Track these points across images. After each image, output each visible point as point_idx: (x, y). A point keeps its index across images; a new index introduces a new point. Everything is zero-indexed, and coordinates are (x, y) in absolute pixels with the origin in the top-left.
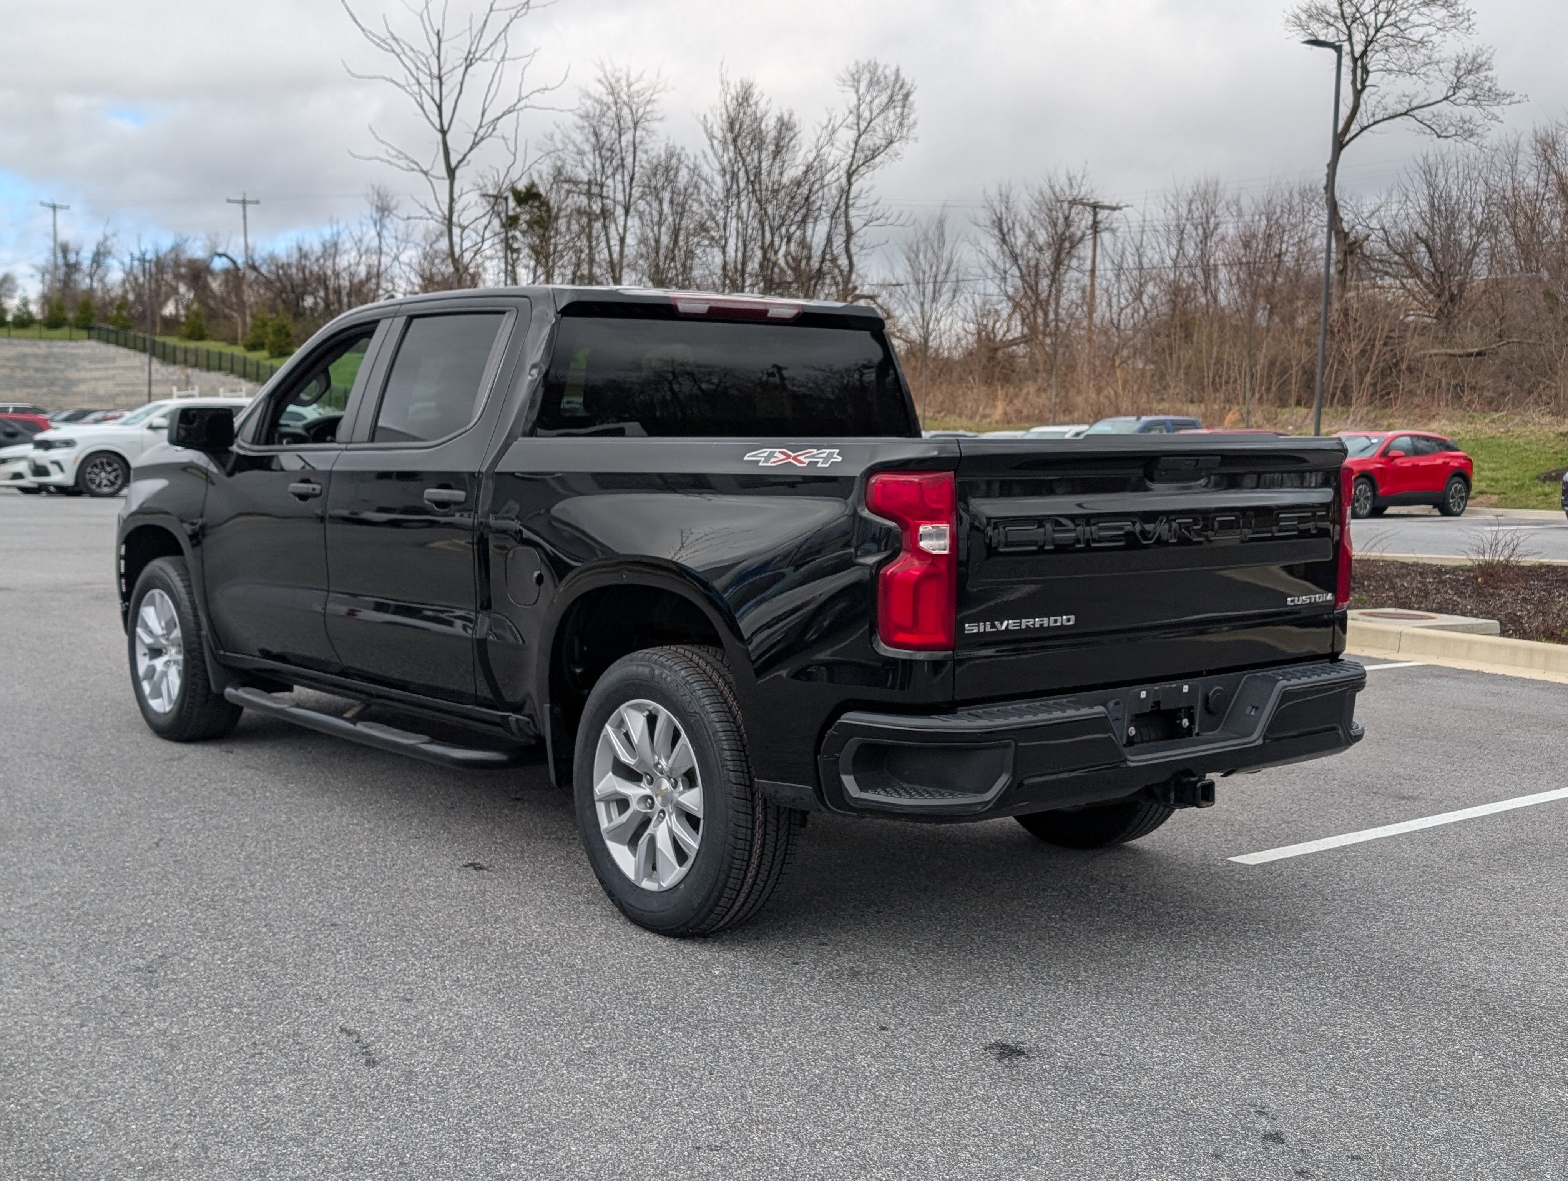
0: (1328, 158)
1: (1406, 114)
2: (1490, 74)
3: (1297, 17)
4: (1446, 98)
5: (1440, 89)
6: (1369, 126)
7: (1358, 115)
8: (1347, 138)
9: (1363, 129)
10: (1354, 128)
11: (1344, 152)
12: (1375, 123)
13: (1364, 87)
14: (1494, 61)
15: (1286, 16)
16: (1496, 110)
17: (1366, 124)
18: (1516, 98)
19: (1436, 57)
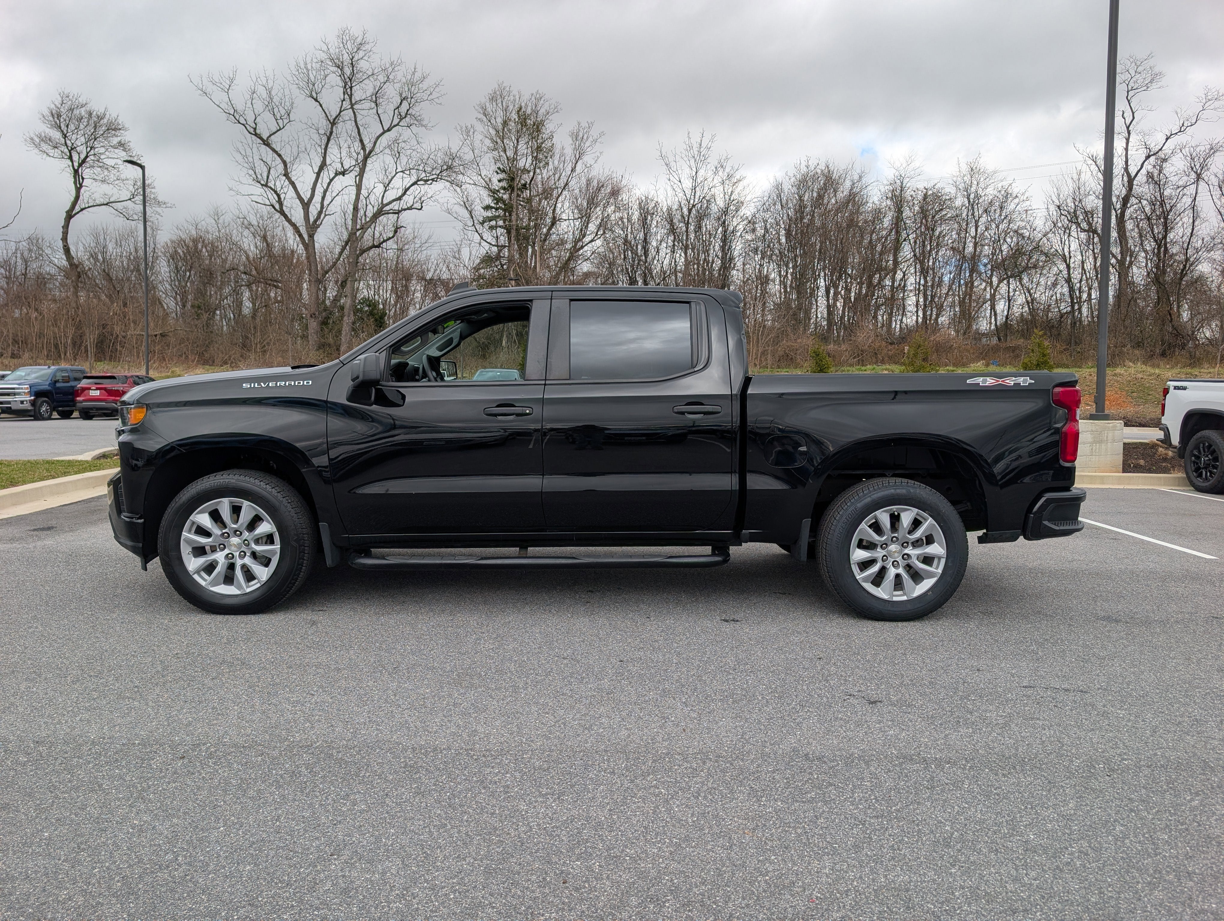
0: (62, 223)
1: (107, 204)
2: (153, 190)
3: (32, 139)
4: (130, 199)
5: (126, 195)
6: (85, 208)
7: (79, 202)
8: (74, 213)
9: (82, 210)
10: (77, 208)
11: (72, 220)
12: (89, 207)
13: (81, 186)
14: (155, 184)
15: (25, 137)
16: (159, 210)
17: (84, 207)
18: (169, 205)
19: (123, 176)
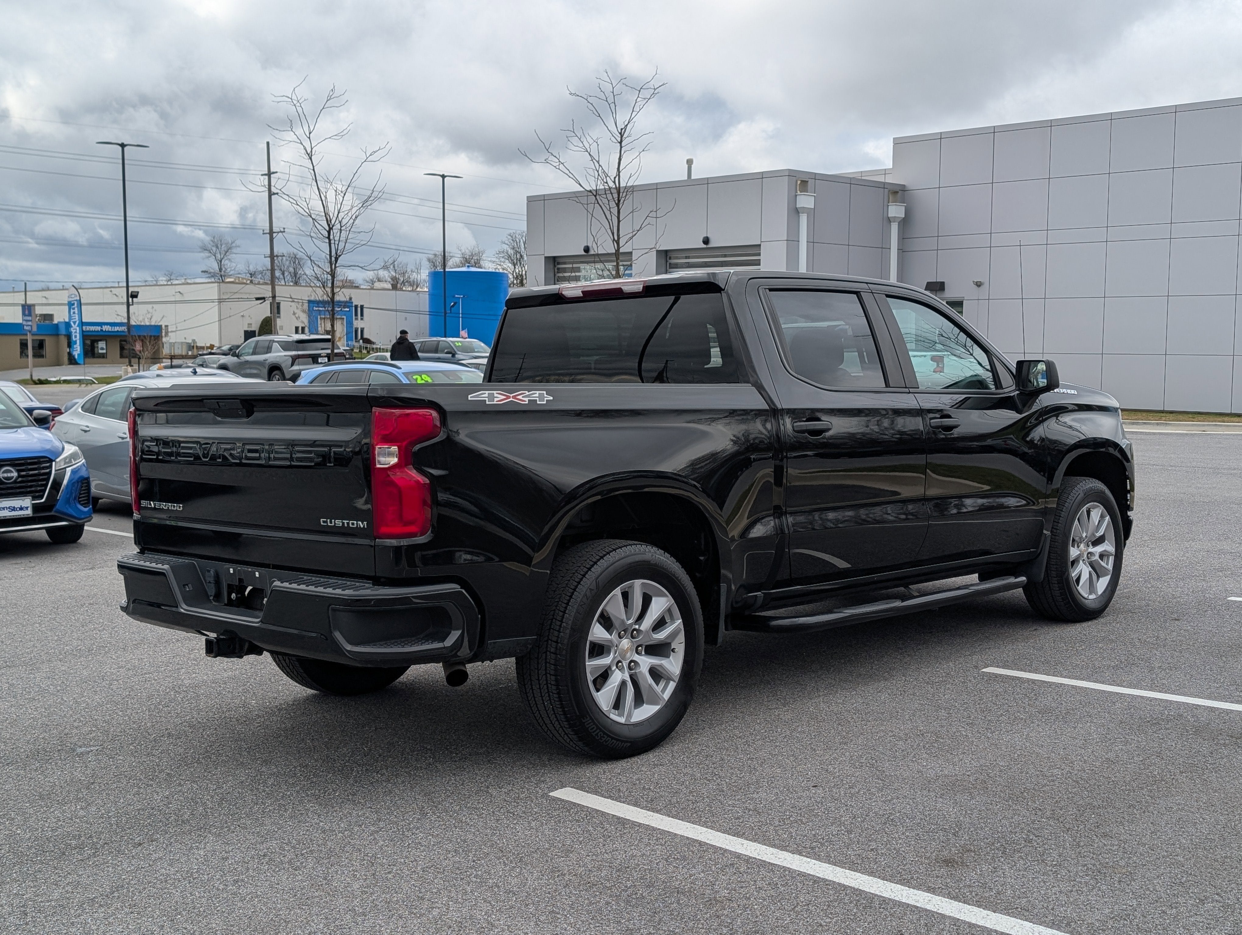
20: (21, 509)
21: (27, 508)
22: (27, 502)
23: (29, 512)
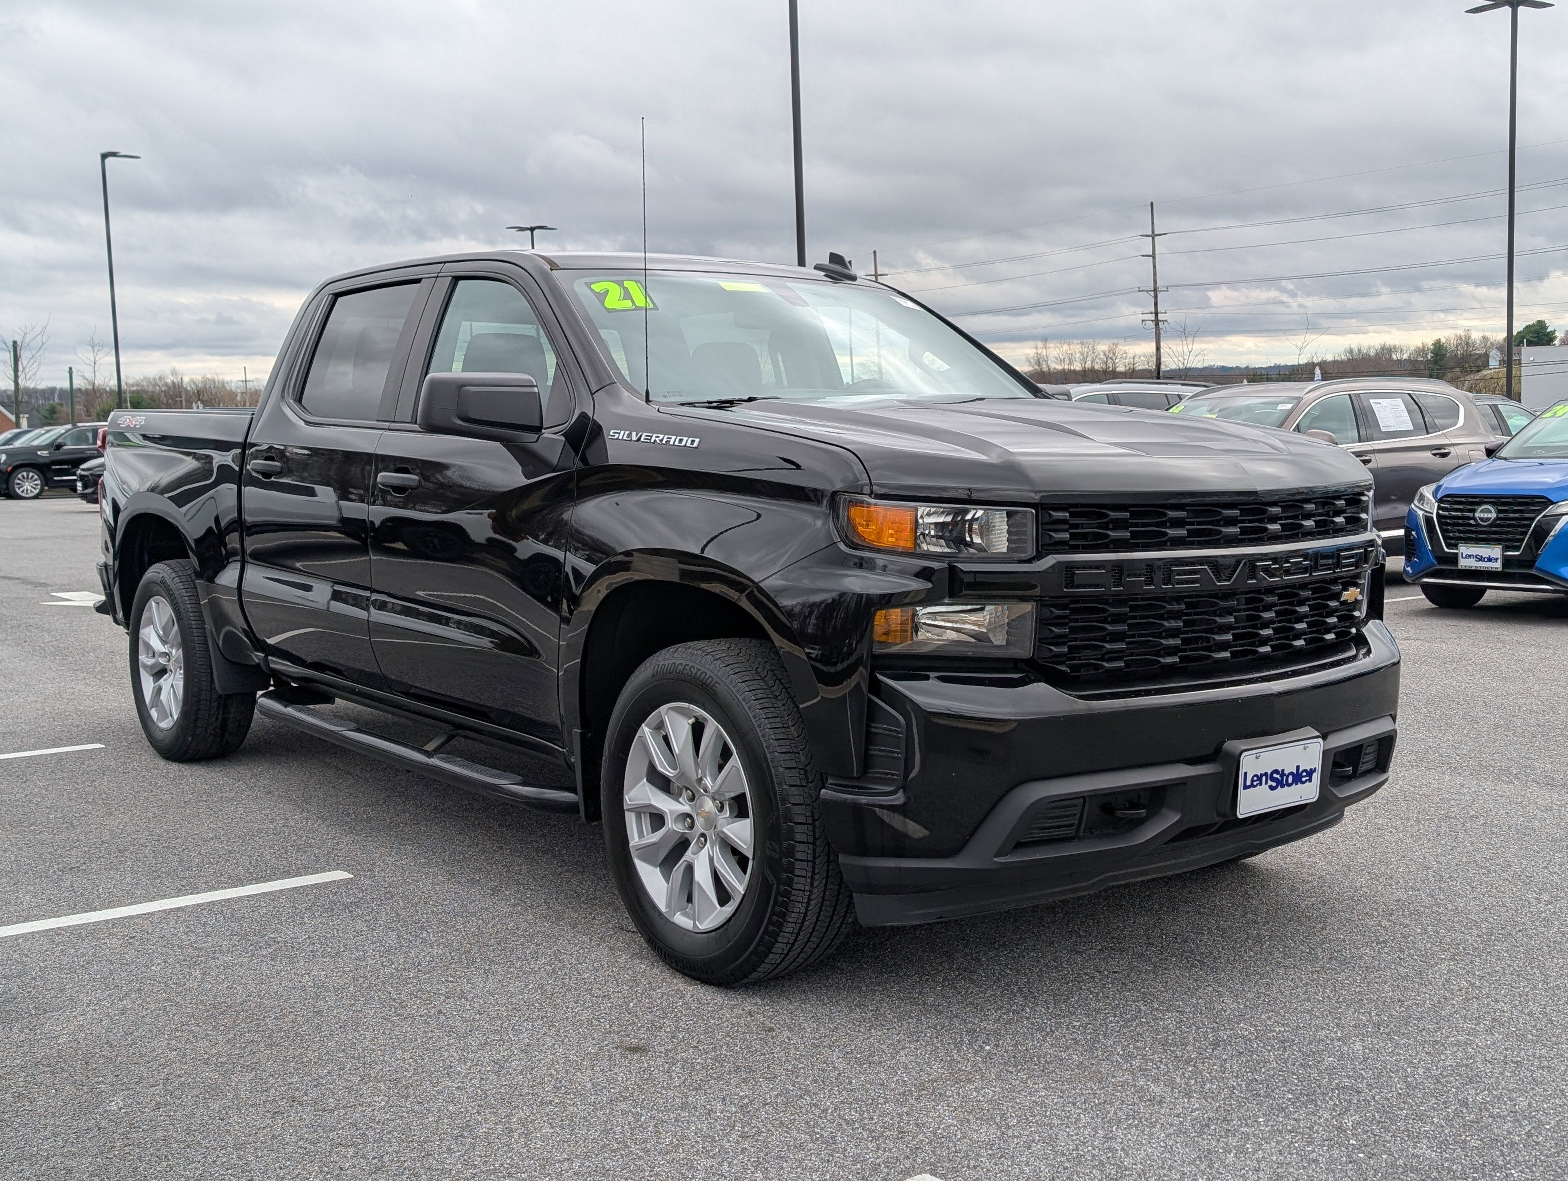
20: (1490, 560)
21: (1496, 560)
22: (1496, 551)
23: (1498, 566)
